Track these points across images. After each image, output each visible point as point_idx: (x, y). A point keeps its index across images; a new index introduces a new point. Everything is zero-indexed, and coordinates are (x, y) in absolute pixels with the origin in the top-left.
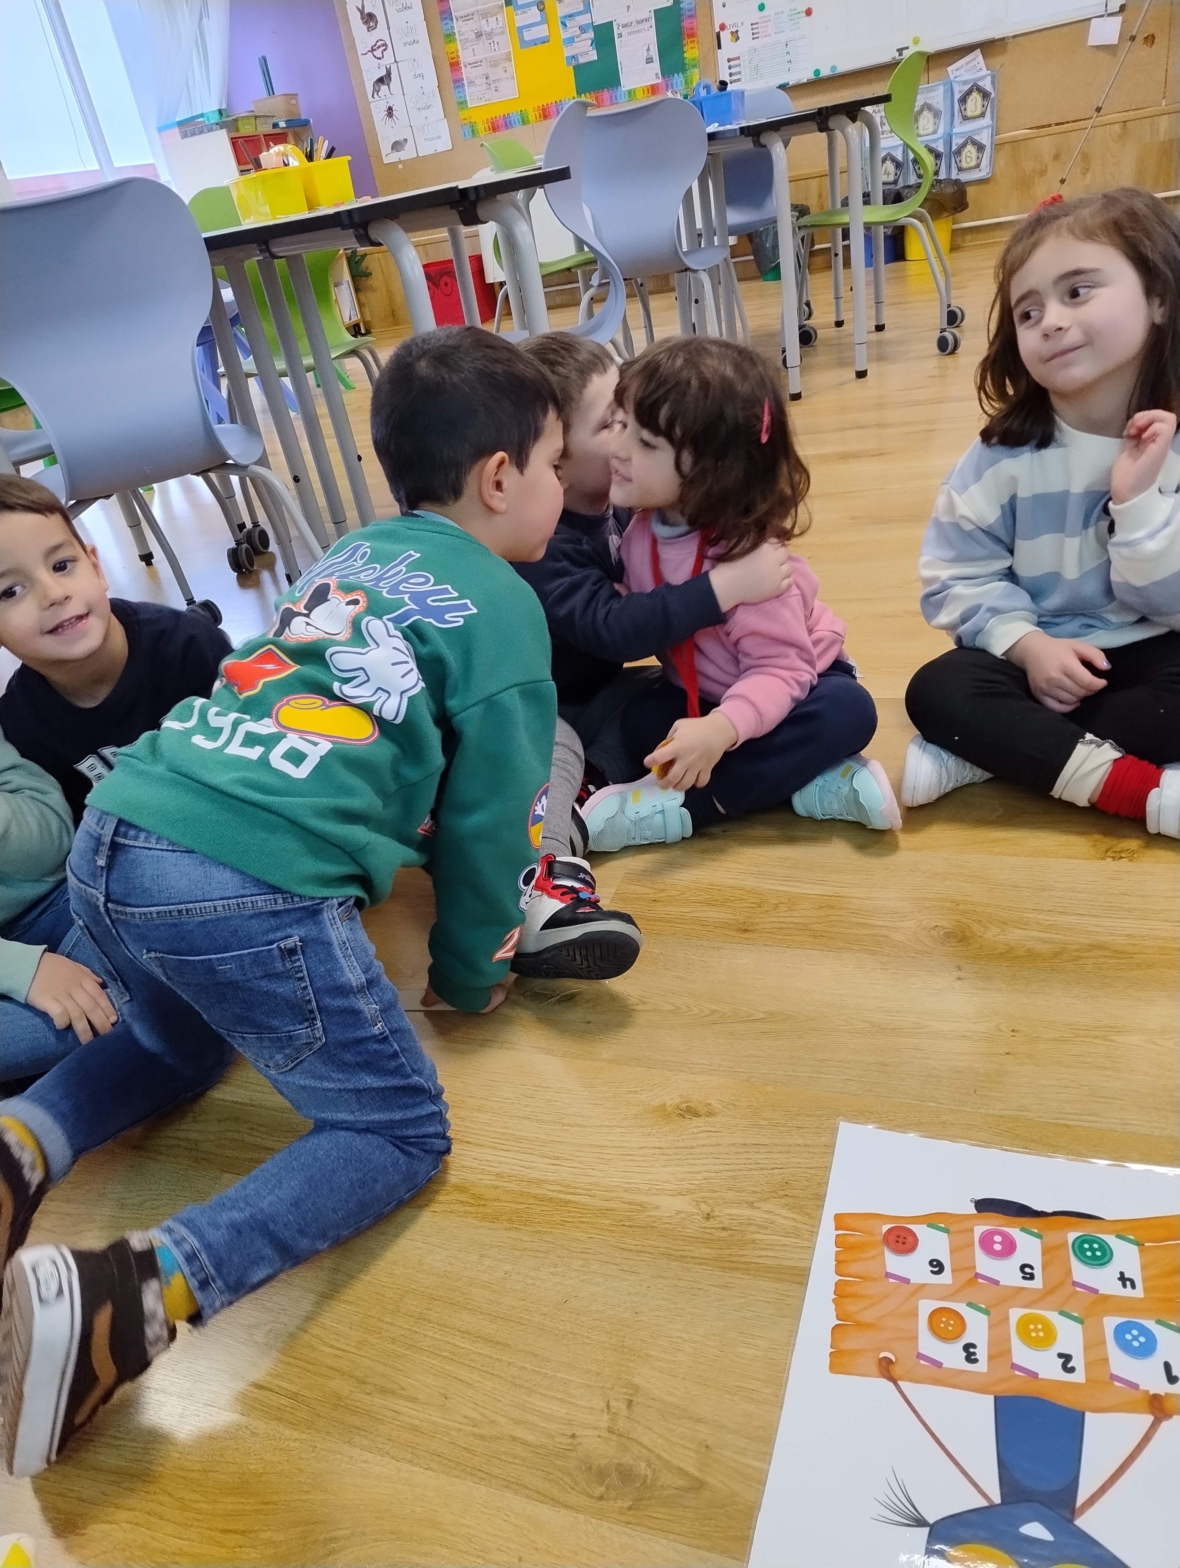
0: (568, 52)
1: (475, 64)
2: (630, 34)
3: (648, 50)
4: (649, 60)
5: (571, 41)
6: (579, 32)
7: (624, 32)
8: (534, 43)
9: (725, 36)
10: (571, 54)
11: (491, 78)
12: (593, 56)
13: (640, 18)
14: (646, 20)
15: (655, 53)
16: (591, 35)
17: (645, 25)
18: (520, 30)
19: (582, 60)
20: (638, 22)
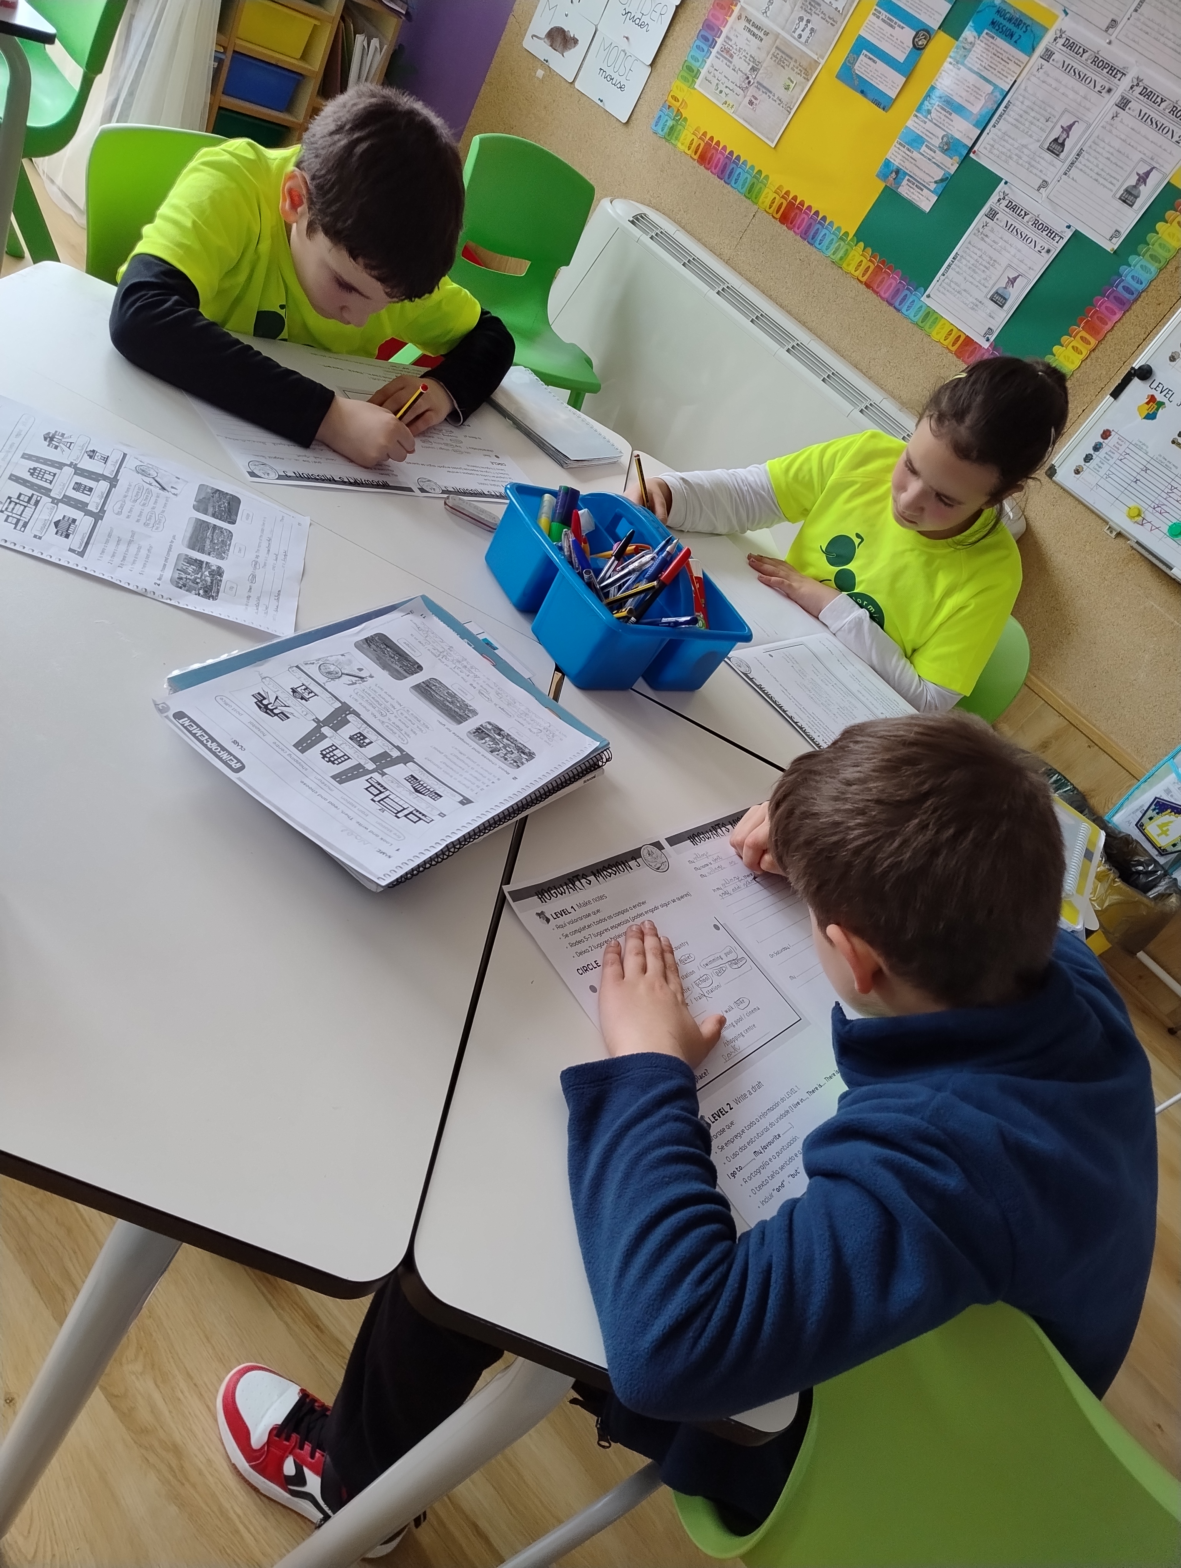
0: (897, 157)
1: (755, 29)
2: (1009, 227)
3: (1012, 281)
4: (999, 299)
5: (915, 141)
6: (937, 142)
7: (1004, 215)
8: (864, 89)
9: (1137, 390)
10: (897, 162)
11: (761, 76)
12: (926, 201)
13: (1043, 219)
14: (1052, 233)
15: (1016, 295)
16: (952, 165)
17: (1043, 241)
18: (862, 45)
19: (905, 190)
20: (1036, 223)
